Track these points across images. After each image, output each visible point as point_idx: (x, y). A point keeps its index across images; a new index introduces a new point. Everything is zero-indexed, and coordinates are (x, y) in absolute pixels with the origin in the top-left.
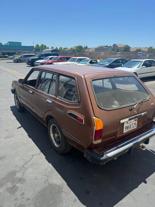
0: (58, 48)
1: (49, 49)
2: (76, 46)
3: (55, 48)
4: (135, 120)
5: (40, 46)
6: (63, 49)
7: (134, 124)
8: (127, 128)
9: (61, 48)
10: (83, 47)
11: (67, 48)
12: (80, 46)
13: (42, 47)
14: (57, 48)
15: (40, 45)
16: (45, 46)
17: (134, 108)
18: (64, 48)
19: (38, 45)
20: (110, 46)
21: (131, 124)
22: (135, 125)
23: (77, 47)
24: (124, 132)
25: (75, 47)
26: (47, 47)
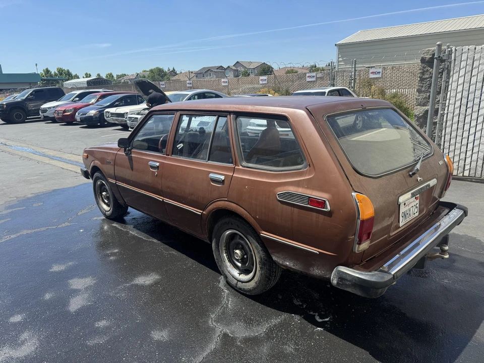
0: (104, 76)
1: (79, 78)
2: (148, 70)
3: (94, 77)
4: (416, 198)
5: (53, 73)
6: (115, 79)
7: (414, 207)
8: (405, 215)
9: (111, 75)
10: (166, 69)
11: (125, 75)
12: (157, 68)
13: (61, 74)
14: (99, 75)
15: (53, 71)
16: (68, 71)
17: (417, 170)
18: (117, 76)
19: (47, 71)
20: (229, 67)
21: (411, 206)
22: (416, 210)
23: (151, 71)
24: (401, 224)
25: (145, 71)
26: (74, 74)
